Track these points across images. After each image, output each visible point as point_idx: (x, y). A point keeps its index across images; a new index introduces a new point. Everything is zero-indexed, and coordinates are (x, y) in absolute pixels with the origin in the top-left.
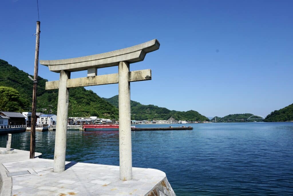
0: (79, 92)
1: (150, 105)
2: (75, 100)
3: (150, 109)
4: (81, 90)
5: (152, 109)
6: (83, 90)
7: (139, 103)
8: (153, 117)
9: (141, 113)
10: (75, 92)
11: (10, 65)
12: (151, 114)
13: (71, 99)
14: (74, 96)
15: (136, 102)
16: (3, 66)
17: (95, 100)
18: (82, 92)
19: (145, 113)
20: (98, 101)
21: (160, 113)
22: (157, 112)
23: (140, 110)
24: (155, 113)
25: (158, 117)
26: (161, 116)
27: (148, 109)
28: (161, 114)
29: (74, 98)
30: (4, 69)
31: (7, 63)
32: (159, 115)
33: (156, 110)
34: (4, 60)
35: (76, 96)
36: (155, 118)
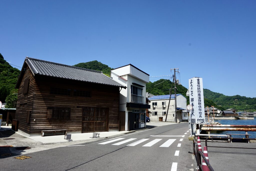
0: (166, 84)
1: (237, 96)
2: (163, 92)
3: (238, 100)
4: (167, 83)
5: (241, 100)
6: (169, 83)
7: (222, 94)
8: (244, 109)
9: (228, 104)
10: (162, 85)
11: (109, 68)
12: (240, 105)
13: (159, 91)
14: (162, 88)
15: (218, 93)
16: (105, 69)
17: (182, 91)
18: (168, 84)
19: (233, 104)
20: (185, 92)
21: (252, 104)
22: (247, 103)
23: (226, 101)
24: (246, 104)
25: (250, 108)
26: (254, 107)
27: (236, 100)
28: (254, 105)
29: (162, 90)
30: (106, 71)
31: (107, 66)
32: (252, 106)
33: (247, 100)
34: (105, 64)
35: (163, 88)
36: (247, 109)
